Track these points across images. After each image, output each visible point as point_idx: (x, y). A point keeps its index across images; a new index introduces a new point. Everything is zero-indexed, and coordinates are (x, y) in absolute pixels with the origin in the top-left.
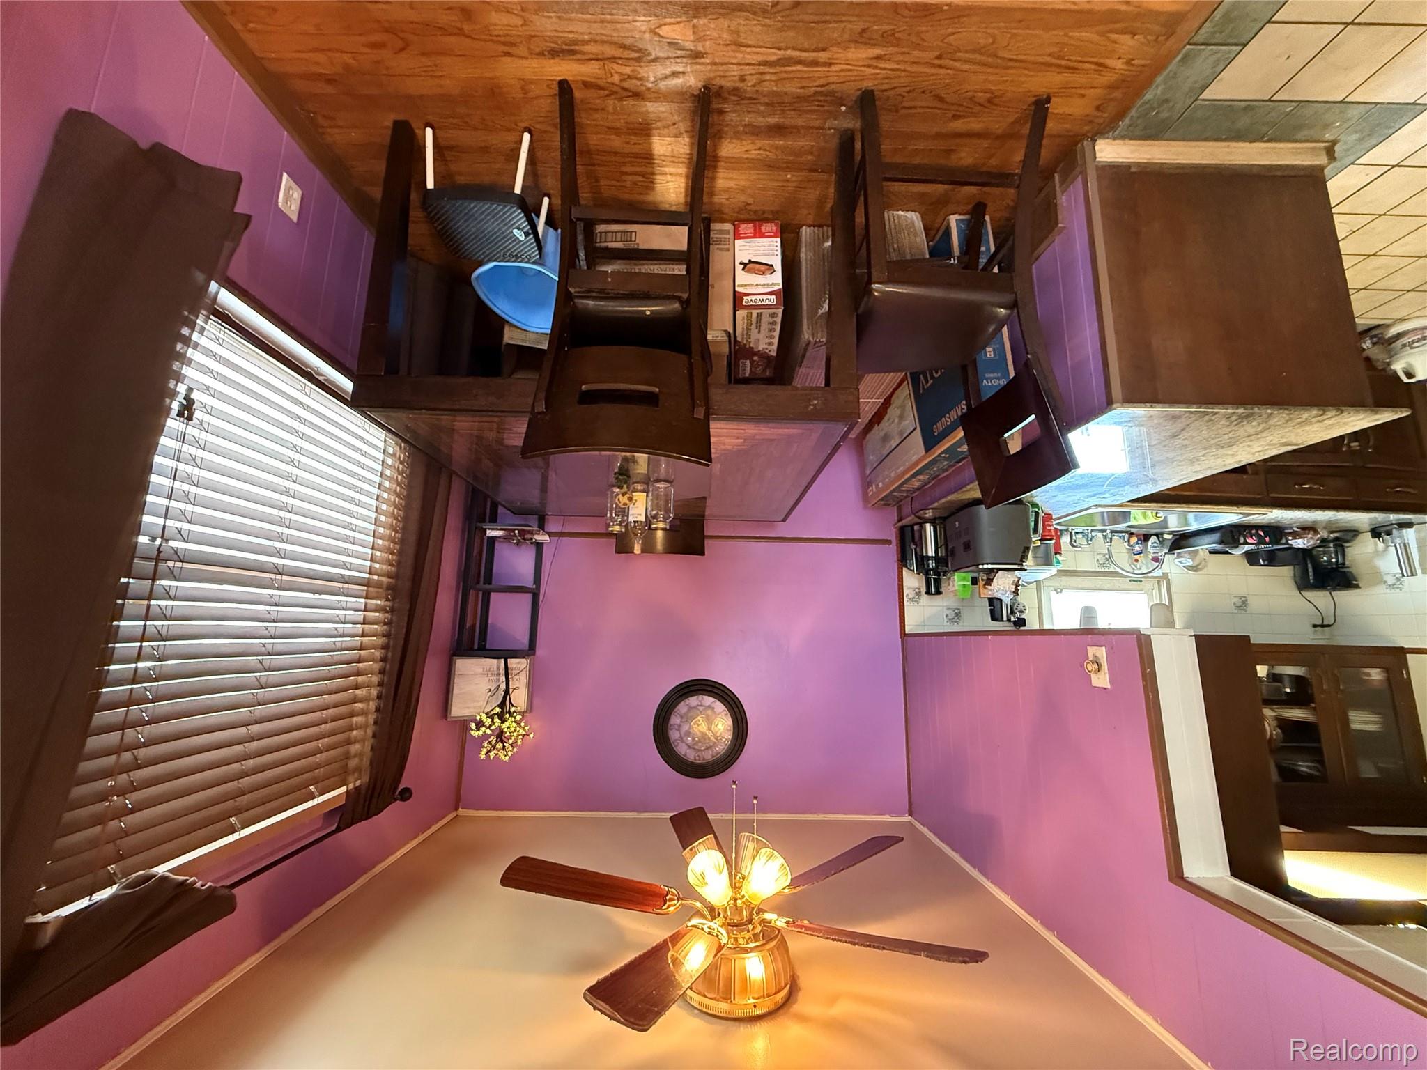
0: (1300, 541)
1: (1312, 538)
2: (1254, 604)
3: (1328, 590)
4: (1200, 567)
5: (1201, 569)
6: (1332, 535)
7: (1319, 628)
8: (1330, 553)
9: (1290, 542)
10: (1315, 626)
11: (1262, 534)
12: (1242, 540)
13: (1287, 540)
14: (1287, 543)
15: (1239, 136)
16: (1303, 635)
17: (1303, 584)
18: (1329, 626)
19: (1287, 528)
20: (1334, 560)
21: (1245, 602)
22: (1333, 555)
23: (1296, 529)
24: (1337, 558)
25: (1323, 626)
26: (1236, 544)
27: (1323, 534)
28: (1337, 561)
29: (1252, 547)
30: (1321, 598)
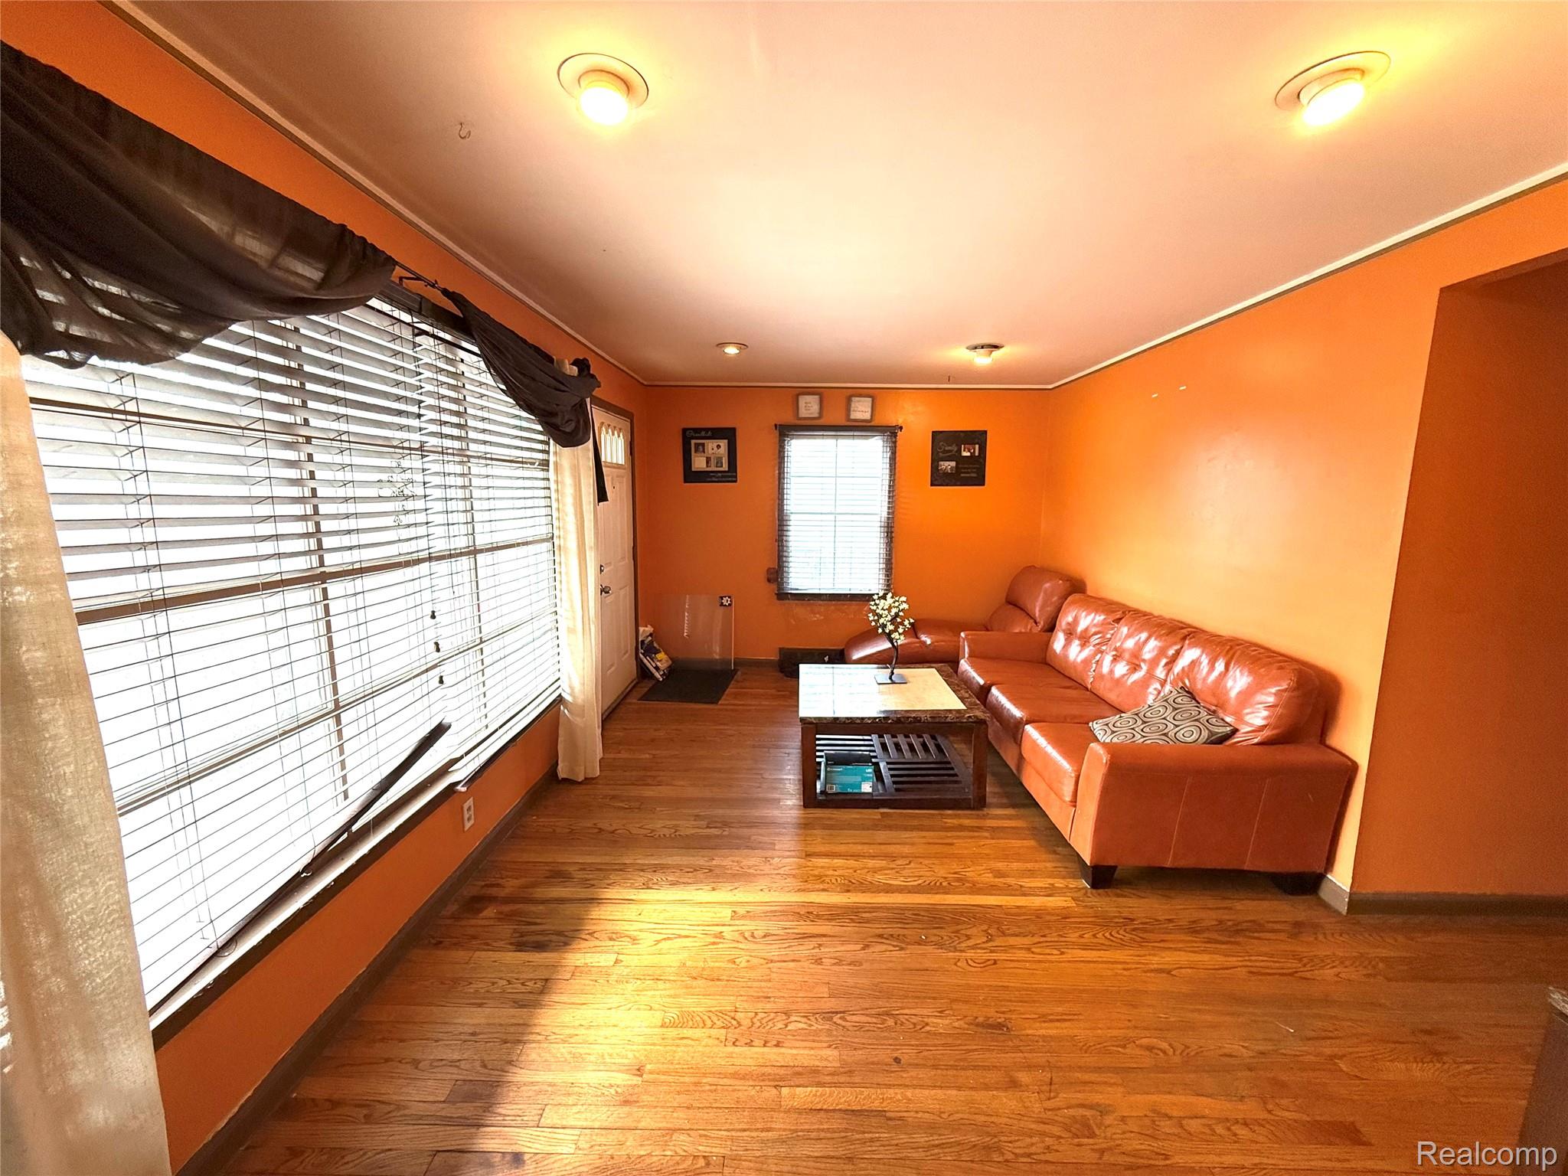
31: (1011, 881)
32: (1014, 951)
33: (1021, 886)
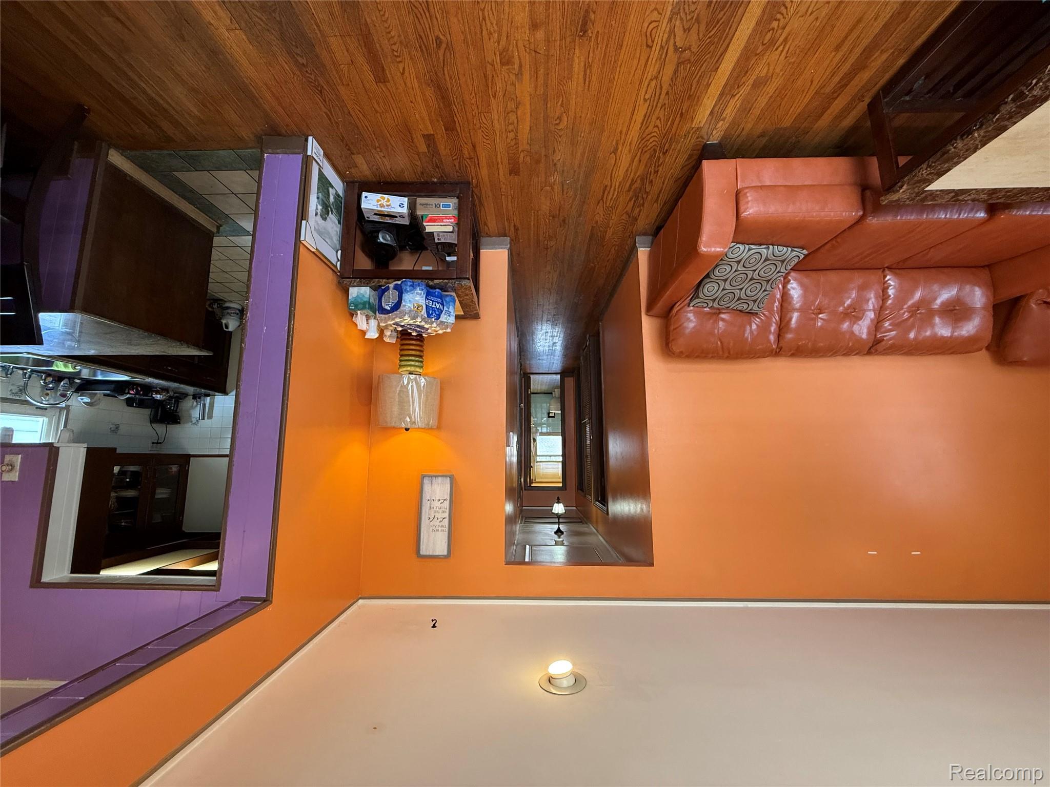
0: (159, 396)
1: (165, 395)
2: (123, 429)
3: (165, 423)
4: (96, 403)
5: (95, 405)
6: (175, 395)
7: (155, 445)
8: (172, 403)
9: (153, 396)
10: (153, 443)
11: (139, 389)
12: (127, 391)
13: (152, 394)
14: (152, 396)
15: (184, 197)
16: (145, 448)
17: (154, 420)
18: (160, 443)
19: (154, 388)
20: (172, 408)
21: (117, 428)
22: (173, 405)
23: (158, 389)
24: (174, 407)
25: (157, 443)
26: (123, 393)
27: (171, 394)
28: (173, 409)
29: (132, 396)
30: (160, 428)
31: (744, 91)
32: (657, 66)
33: (733, 96)
